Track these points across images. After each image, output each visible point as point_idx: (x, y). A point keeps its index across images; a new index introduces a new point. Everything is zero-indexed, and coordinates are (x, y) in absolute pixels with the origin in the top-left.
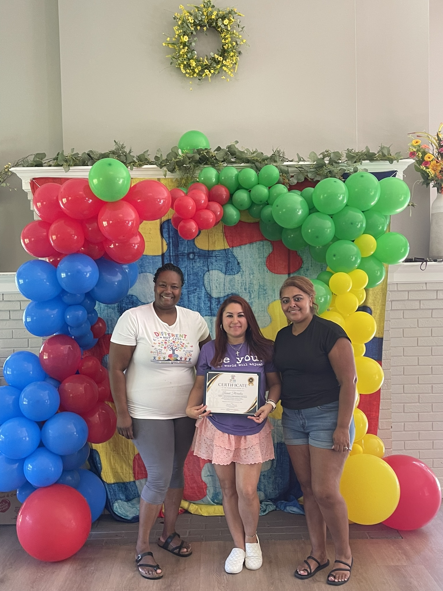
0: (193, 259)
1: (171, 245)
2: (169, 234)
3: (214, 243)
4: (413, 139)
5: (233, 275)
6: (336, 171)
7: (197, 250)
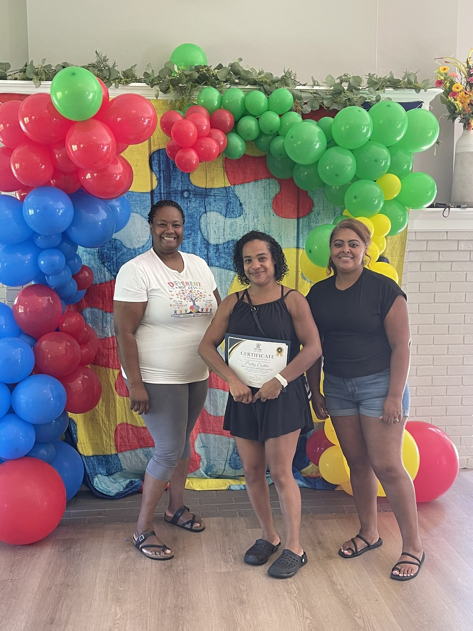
0: (188, 197)
1: (162, 180)
2: (159, 167)
3: (213, 180)
4: (440, 66)
5: (235, 218)
6: (355, 100)
7: (192, 187)
